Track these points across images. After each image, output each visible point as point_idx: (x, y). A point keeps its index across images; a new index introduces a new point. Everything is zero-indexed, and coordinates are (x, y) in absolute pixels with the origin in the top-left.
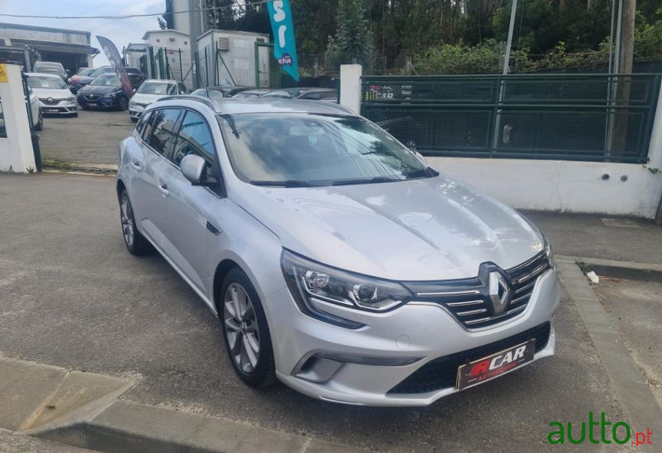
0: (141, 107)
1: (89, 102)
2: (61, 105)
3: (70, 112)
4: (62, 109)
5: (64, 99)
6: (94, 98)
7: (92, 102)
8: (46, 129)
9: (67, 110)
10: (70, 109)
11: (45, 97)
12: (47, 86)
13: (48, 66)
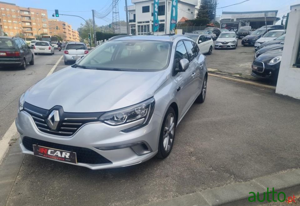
0: (260, 44)
1: (245, 43)
2: (229, 44)
3: (231, 47)
4: (229, 46)
5: (231, 42)
6: (248, 40)
7: (247, 43)
8: (212, 54)
9: (231, 46)
10: (232, 46)
11: (223, 41)
12: (228, 37)
13: (245, 28)
